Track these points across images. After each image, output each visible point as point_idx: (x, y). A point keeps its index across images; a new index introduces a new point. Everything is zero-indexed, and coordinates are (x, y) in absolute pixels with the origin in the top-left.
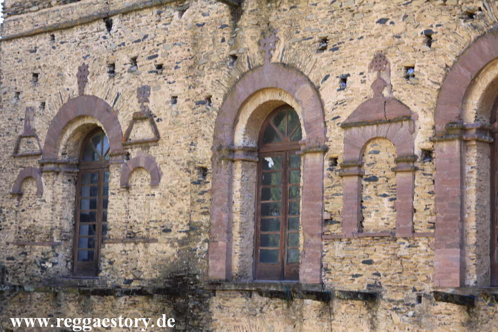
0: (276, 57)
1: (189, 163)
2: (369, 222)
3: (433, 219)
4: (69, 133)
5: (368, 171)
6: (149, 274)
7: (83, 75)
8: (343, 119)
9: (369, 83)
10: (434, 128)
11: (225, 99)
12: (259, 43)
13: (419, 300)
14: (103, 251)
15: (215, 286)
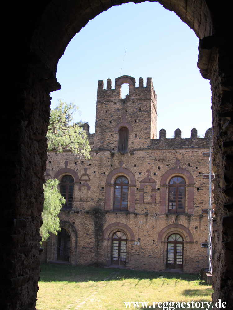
0: (123, 166)
1: (99, 186)
2: (145, 200)
3: (160, 201)
4: (61, 176)
5: (145, 191)
6: (87, 209)
7: (66, 163)
8: (140, 181)
9: (146, 175)
10: (160, 184)
11: (109, 173)
12: (119, 163)
13: (157, 215)
14: (73, 203)
15: (107, 212)
